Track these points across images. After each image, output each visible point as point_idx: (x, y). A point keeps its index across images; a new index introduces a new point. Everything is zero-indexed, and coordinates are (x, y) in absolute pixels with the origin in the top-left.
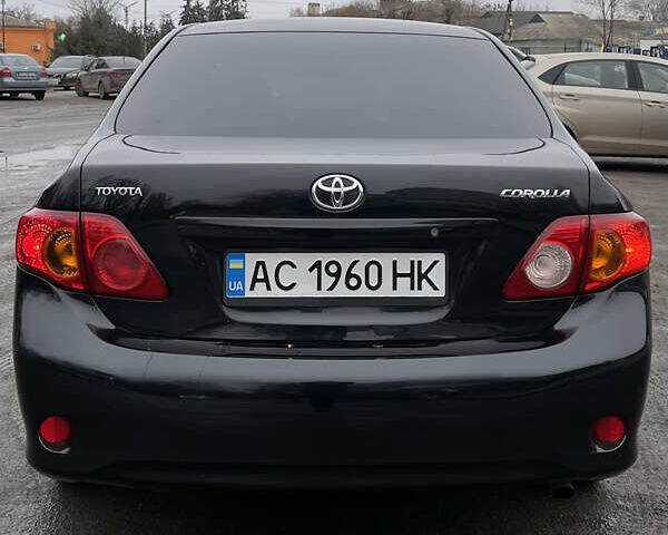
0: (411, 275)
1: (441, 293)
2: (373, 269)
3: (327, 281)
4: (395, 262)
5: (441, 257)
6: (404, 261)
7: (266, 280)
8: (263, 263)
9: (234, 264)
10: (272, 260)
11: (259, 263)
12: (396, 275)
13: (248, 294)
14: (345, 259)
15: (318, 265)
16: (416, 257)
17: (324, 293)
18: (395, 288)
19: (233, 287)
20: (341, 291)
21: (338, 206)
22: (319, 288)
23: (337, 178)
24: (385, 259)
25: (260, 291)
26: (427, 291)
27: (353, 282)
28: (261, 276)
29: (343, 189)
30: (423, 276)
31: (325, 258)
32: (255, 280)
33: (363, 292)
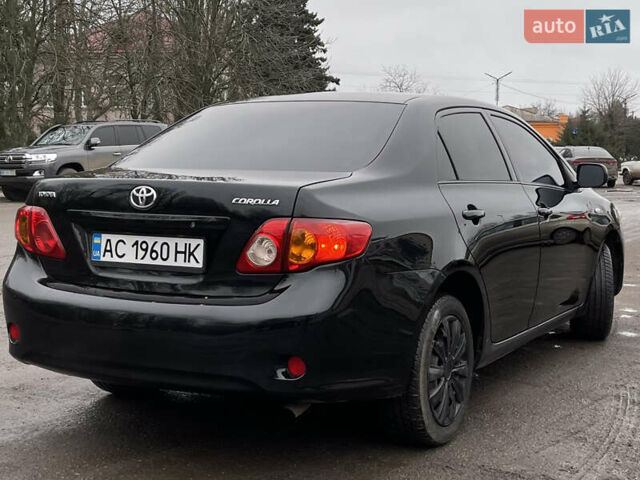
0: (185, 253)
1: (200, 265)
2: (165, 247)
3: (141, 253)
4: (176, 244)
5: (201, 242)
6: (182, 242)
7: (110, 251)
9: (96, 240)
10: (114, 238)
11: (108, 241)
12: (177, 252)
13: (102, 259)
14: (150, 240)
15: (136, 243)
16: (188, 241)
17: (139, 261)
18: (176, 260)
19: (95, 254)
20: (148, 261)
22: (137, 257)
24: (171, 241)
25: (107, 258)
26: (193, 264)
27: (154, 255)
28: (108, 248)
30: (191, 254)
31: (140, 239)
32: (106, 251)
33: (159, 262)
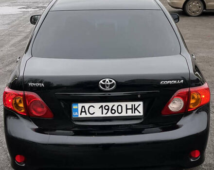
0: (132, 109)
1: (142, 114)
2: (120, 107)
3: (105, 111)
4: (126, 105)
5: (141, 103)
6: (129, 104)
7: (85, 112)
8: (84, 106)
10: (87, 105)
11: (82, 107)
12: (127, 109)
13: (80, 116)
14: (110, 104)
15: (102, 106)
16: (133, 103)
17: (104, 115)
18: (127, 113)
19: (74, 114)
20: (109, 114)
21: (108, 89)
22: (102, 114)
23: (107, 80)
24: (123, 104)
25: (83, 115)
26: (137, 114)
27: (113, 111)
28: (83, 110)
29: (109, 83)
30: (136, 109)
31: (104, 104)
32: (82, 112)
33: (117, 114)
